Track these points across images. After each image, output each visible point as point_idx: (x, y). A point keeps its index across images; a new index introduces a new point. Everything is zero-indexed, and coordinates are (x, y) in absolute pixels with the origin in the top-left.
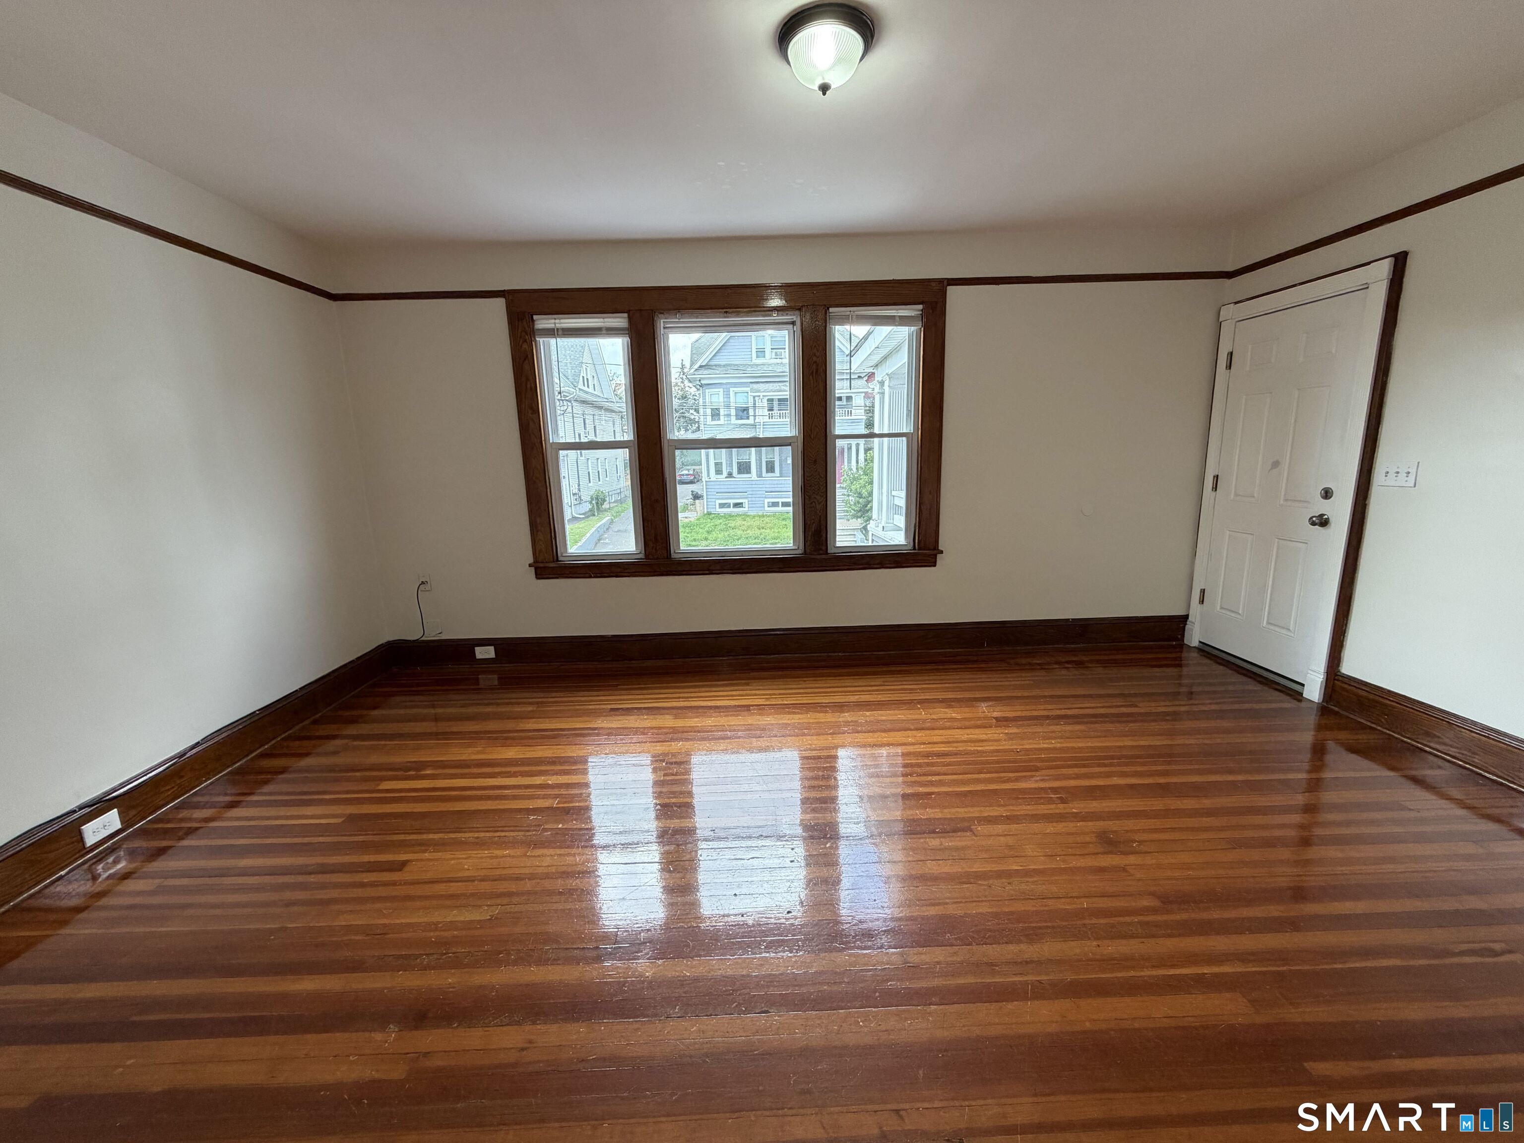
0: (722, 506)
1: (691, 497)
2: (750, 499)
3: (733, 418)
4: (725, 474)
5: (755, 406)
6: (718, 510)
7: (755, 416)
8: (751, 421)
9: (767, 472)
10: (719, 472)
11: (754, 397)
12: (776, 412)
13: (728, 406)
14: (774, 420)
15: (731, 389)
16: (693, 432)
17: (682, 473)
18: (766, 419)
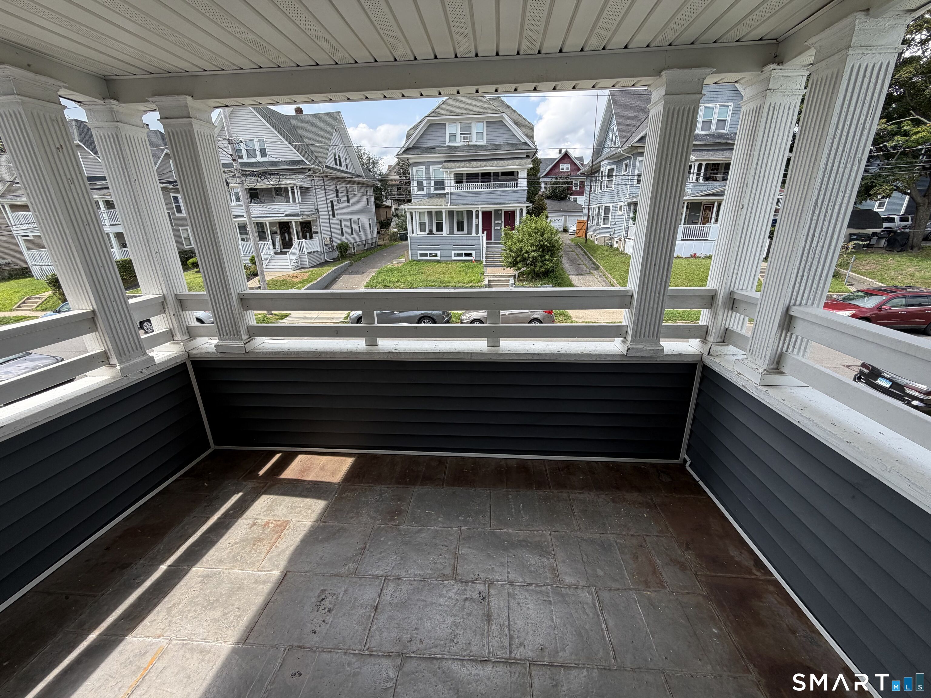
0: (422, 255)
2: (442, 251)
3: (433, 189)
4: (427, 232)
6: (419, 258)
9: (458, 230)
10: (422, 229)
13: (428, 179)
15: (431, 167)
18: (453, 190)
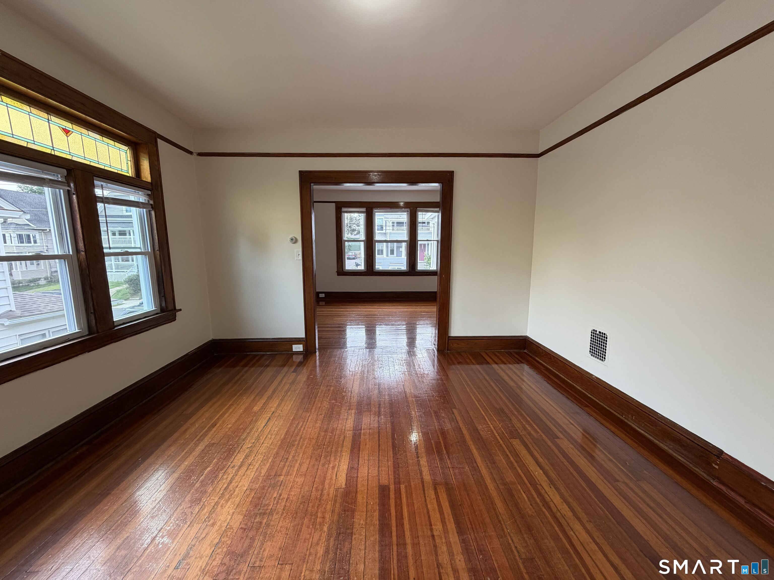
1: (355, 265)
5: (386, 226)
7: (386, 230)
8: (384, 231)
9: (391, 254)
11: (386, 221)
12: (395, 228)
14: (394, 231)
16: (355, 235)
17: (349, 254)
